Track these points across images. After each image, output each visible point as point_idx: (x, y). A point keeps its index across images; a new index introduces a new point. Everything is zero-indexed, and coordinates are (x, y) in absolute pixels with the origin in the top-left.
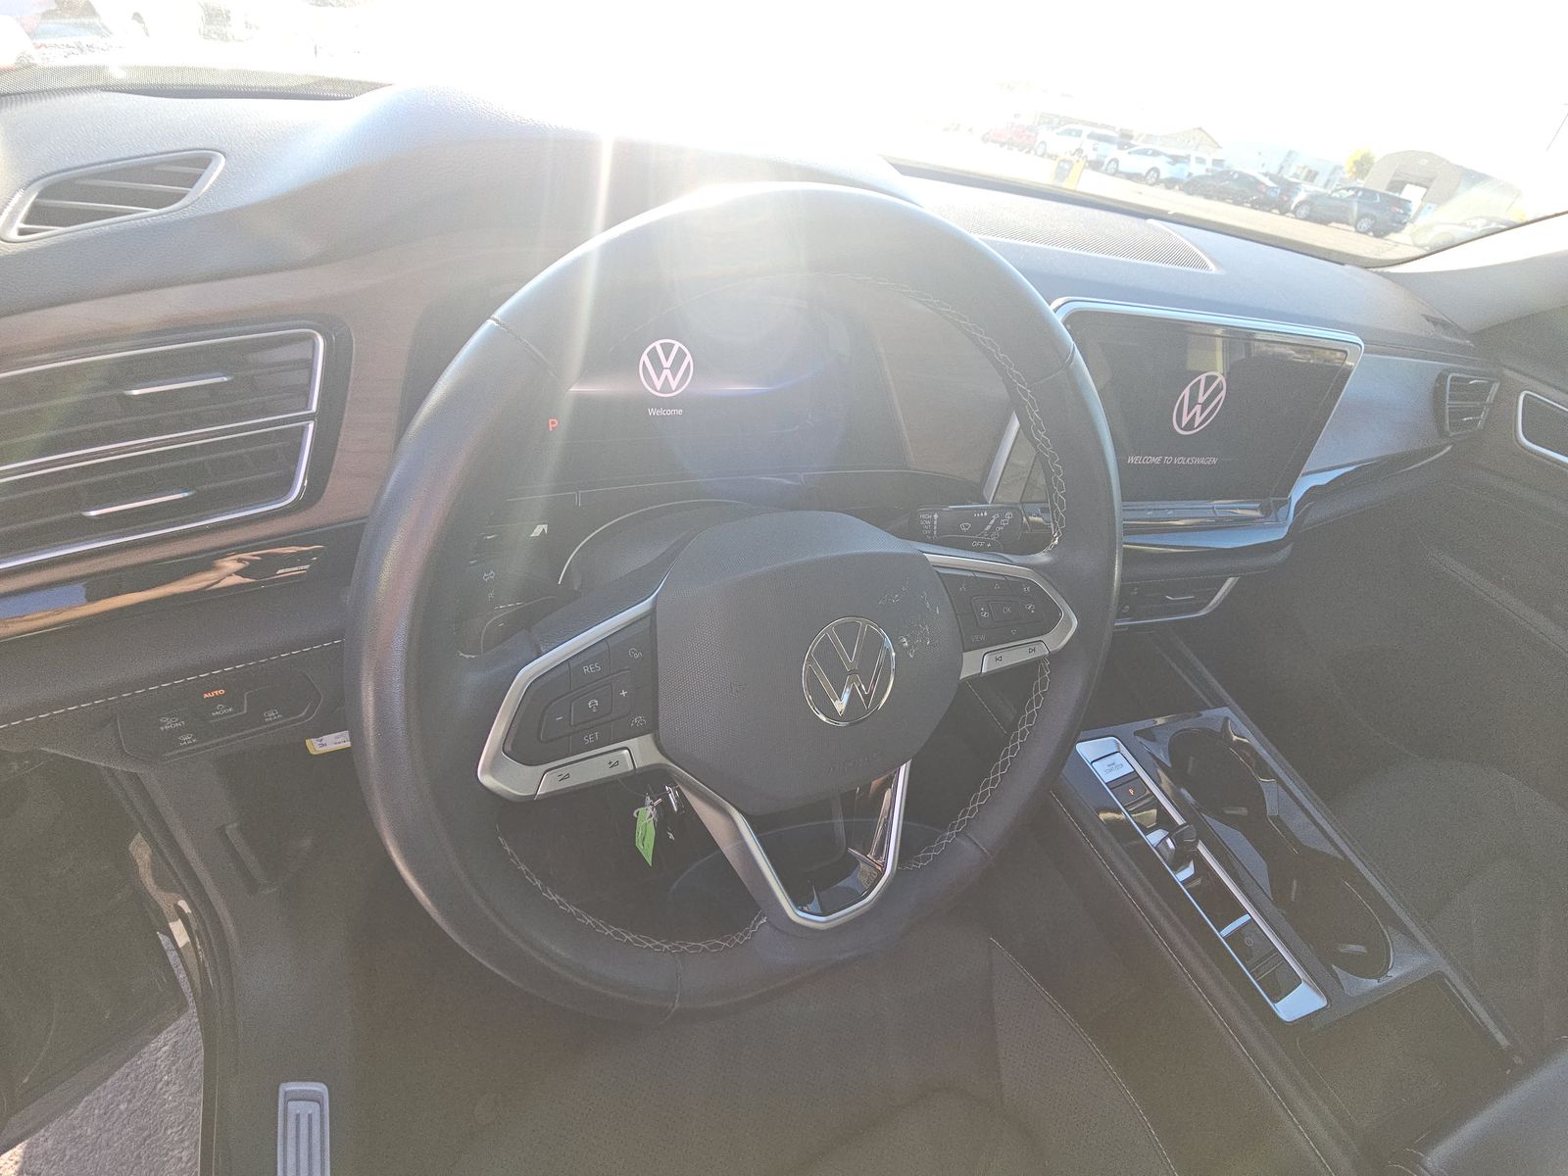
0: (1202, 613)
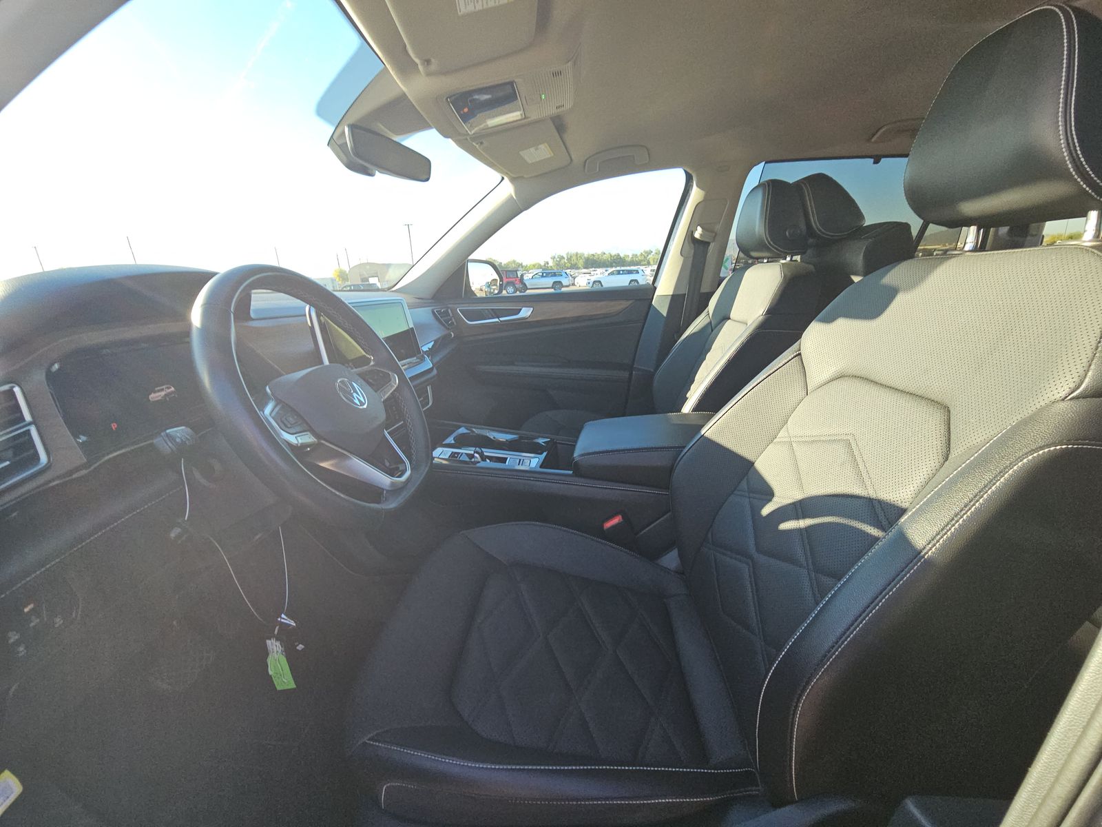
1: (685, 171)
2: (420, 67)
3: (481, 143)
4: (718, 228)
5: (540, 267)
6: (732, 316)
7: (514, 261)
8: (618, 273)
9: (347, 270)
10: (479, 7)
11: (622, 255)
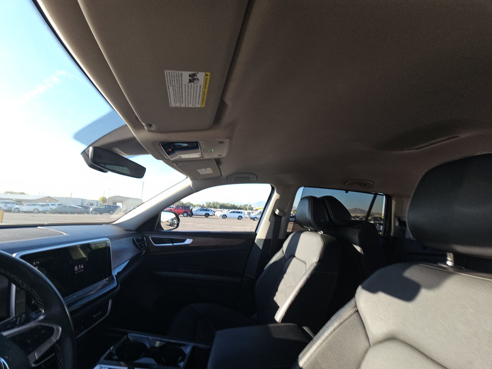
0: (107, 314)
1: (271, 185)
2: (145, 127)
3: (177, 164)
4: (286, 211)
5: (200, 206)
6: (296, 255)
7: (189, 203)
8: (234, 212)
9: (107, 198)
10: (183, 105)
11: (236, 205)
